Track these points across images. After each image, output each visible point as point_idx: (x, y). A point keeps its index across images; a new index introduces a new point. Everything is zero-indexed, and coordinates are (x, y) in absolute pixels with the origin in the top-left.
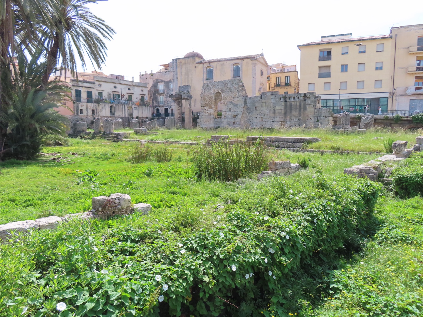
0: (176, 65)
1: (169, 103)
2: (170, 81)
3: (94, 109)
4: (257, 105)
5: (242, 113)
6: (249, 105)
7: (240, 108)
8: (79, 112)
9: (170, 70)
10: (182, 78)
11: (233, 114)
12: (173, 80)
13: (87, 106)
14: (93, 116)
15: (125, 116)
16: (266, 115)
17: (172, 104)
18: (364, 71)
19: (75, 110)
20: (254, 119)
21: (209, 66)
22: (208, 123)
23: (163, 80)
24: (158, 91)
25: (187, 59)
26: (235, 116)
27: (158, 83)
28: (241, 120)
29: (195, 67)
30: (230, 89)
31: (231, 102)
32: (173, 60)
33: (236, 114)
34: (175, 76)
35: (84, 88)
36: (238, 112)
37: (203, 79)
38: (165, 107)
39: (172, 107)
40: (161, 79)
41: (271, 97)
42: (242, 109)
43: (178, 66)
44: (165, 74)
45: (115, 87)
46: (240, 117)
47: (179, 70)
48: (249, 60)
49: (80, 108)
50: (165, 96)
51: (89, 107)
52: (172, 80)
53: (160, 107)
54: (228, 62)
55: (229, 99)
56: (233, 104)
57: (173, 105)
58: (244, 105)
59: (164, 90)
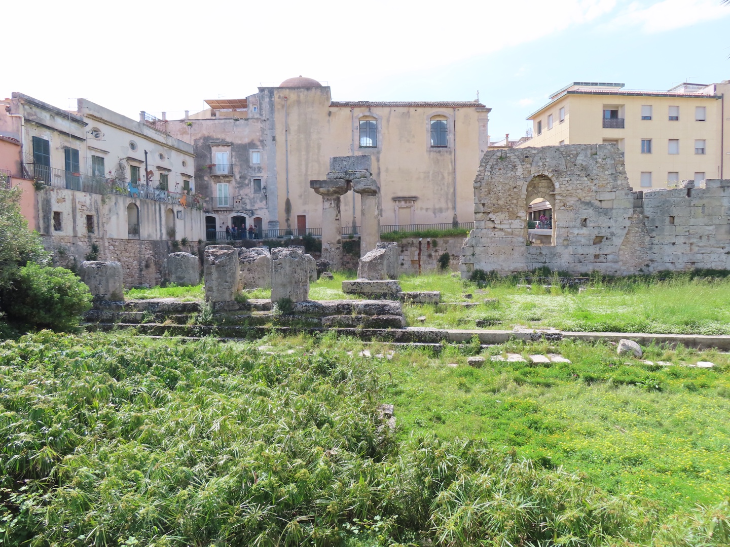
0: (272, 105)
1: (247, 201)
2: (252, 145)
3: (93, 213)
4: (675, 212)
5: (626, 231)
6: (648, 211)
7: (620, 219)
8: (52, 222)
9: (250, 116)
10: (289, 138)
11: (596, 232)
12: (262, 141)
13: (74, 200)
14: (89, 237)
15: (161, 237)
16: (704, 239)
17: (256, 206)
18: (678, 153)
19: (41, 215)
20: (666, 247)
21: (367, 114)
22: (502, 257)
23: (228, 140)
24: (211, 167)
25: (306, 92)
26: (599, 240)
27: (209, 148)
28: (620, 250)
29: (330, 114)
30: (584, 168)
31: (589, 204)
32: (262, 90)
33: (604, 232)
34: (268, 132)
35: (56, 133)
36: (613, 230)
37: (352, 145)
38: (234, 214)
39: (258, 214)
40: (220, 136)
41: (722, 194)
42: (628, 223)
43: (277, 107)
44: (235, 125)
45: (133, 146)
46: (617, 241)
47: (279, 117)
48: (471, 111)
49: (55, 208)
50: (233, 182)
51: (79, 206)
52: (258, 143)
53: (217, 211)
54: (420, 110)
55: (581, 194)
56: (597, 209)
57: (261, 209)
58: (632, 210)
59: (232, 166)
